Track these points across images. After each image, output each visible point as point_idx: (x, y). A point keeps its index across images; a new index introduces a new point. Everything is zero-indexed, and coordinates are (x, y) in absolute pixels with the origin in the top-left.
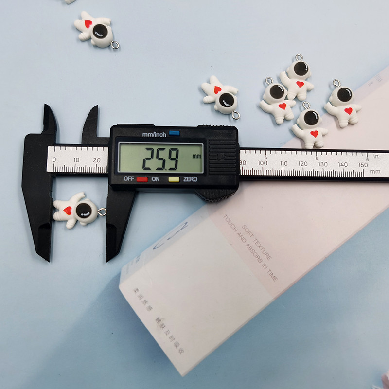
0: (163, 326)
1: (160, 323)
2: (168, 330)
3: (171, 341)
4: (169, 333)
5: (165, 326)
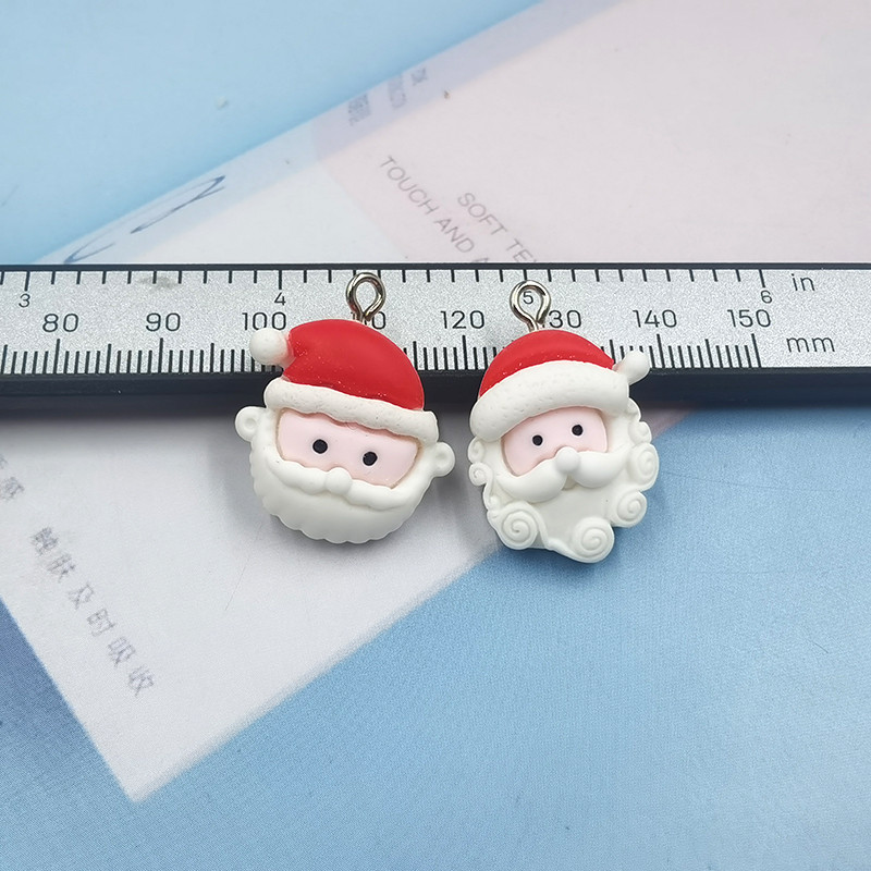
0: (63, 567)
1: (53, 554)
2: (88, 585)
3: (94, 635)
4: (88, 597)
5: (72, 567)
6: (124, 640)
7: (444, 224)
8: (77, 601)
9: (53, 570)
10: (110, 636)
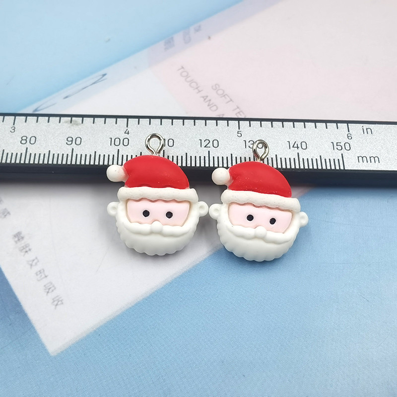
0: (26, 250)
1: (22, 243)
2: (36, 258)
3: (38, 281)
4: (36, 264)
5: (30, 250)
6: (51, 283)
7: (205, 98)
8: (31, 265)
9: (21, 251)
10: (45, 281)
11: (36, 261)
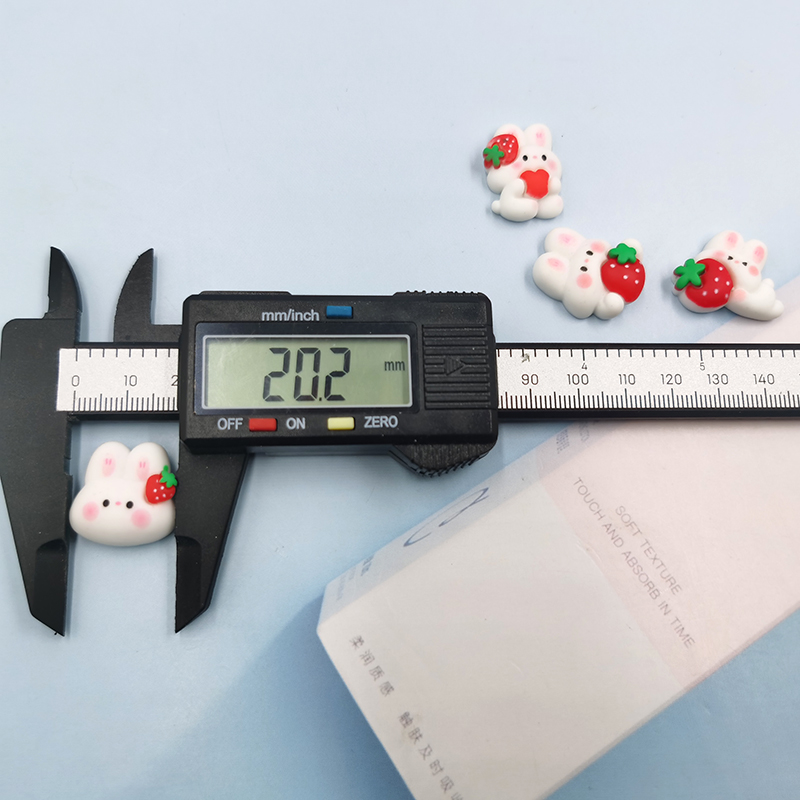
0: (416, 735)
1: (410, 728)
2: (429, 746)
3: (434, 774)
4: (429, 753)
5: (421, 736)
6: (448, 778)
7: (608, 527)
8: (424, 755)
9: (411, 737)
10: (442, 776)
11: (429, 750)
